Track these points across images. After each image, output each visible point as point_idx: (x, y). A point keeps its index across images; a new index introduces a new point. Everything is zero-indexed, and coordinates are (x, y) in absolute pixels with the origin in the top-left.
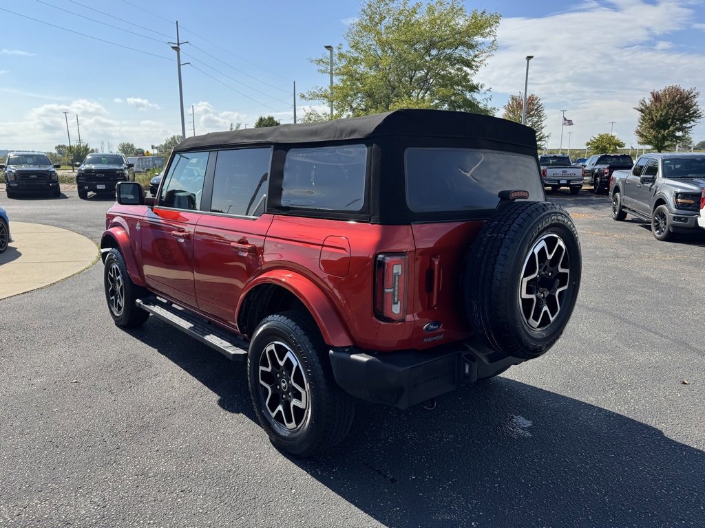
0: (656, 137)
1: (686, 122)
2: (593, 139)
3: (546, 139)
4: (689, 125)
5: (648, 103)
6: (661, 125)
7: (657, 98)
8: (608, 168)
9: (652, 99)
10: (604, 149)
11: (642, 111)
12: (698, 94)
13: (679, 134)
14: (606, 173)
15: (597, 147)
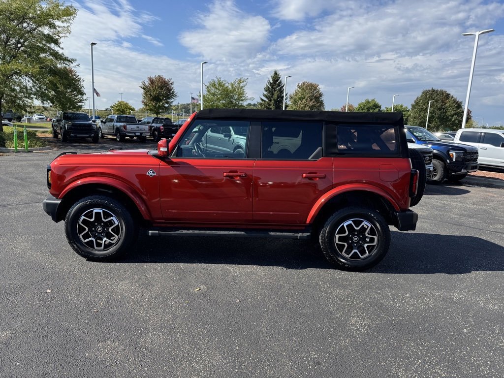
0: (155, 107)
1: (169, 98)
2: (114, 104)
3: (85, 101)
4: (171, 101)
5: (147, 84)
6: (156, 99)
7: (152, 82)
8: (163, 126)
9: (149, 82)
10: (123, 112)
11: (144, 89)
12: (173, 82)
13: (167, 105)
14: (162, 129)
15: (118, 110)
